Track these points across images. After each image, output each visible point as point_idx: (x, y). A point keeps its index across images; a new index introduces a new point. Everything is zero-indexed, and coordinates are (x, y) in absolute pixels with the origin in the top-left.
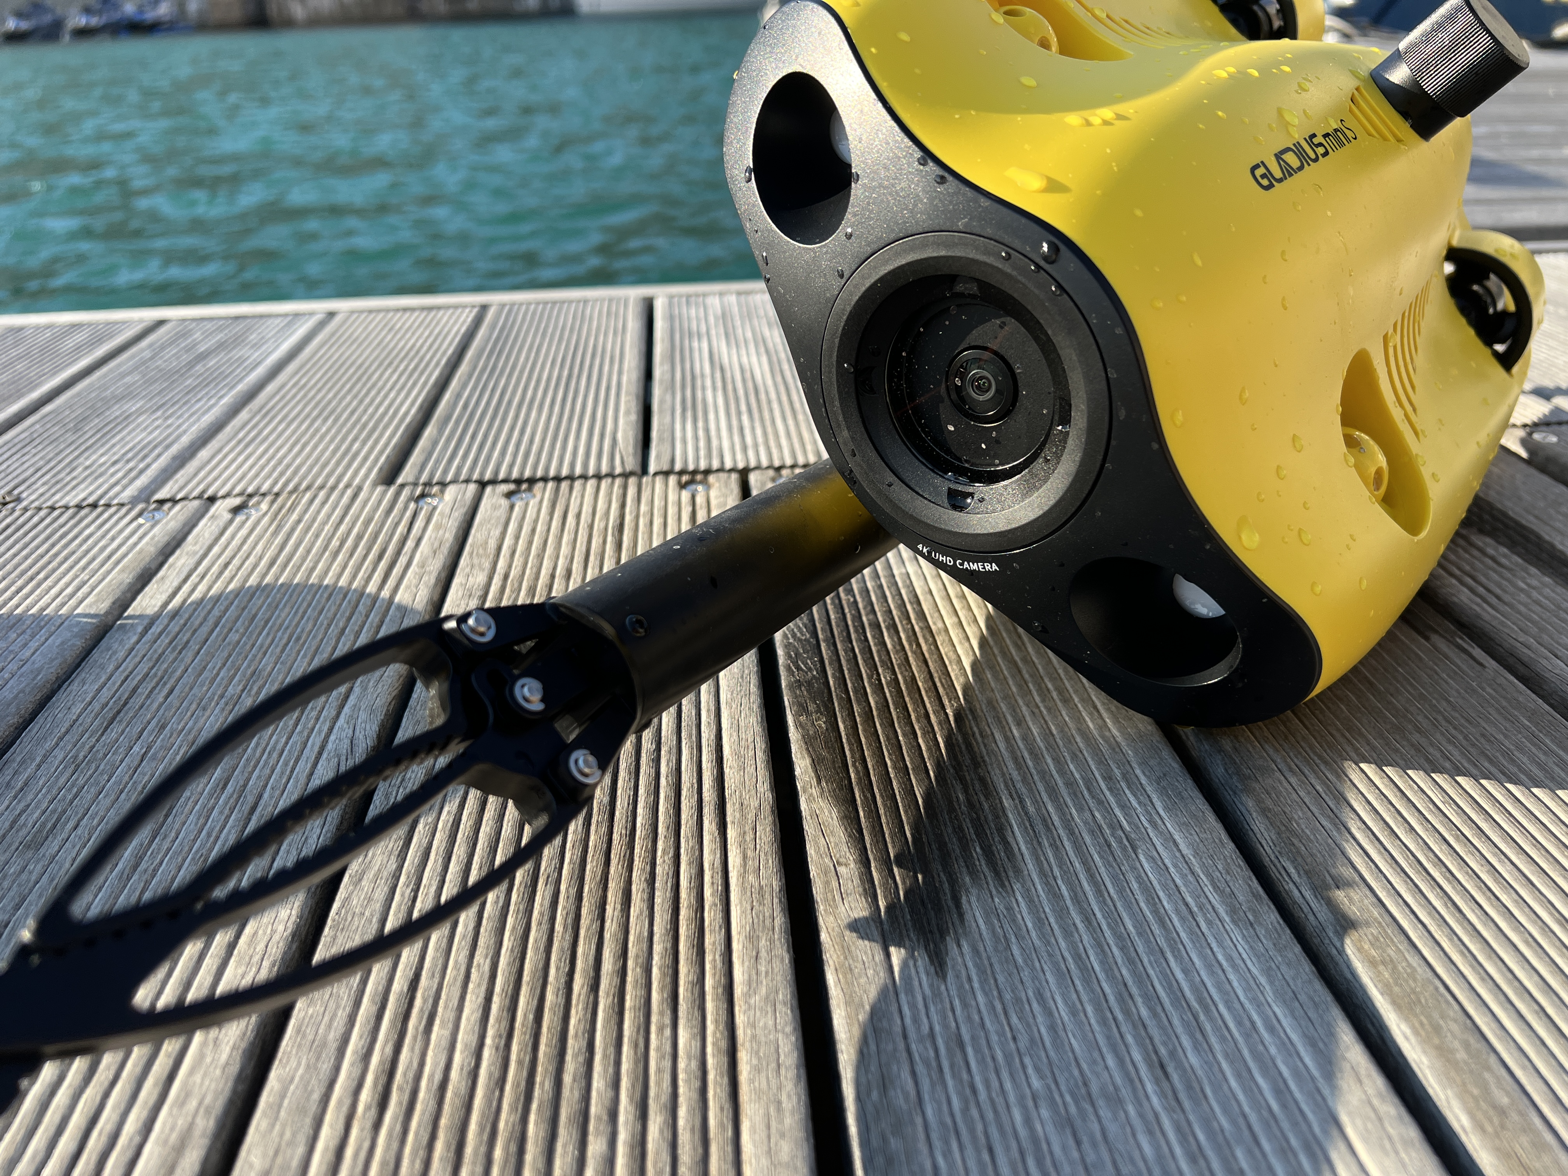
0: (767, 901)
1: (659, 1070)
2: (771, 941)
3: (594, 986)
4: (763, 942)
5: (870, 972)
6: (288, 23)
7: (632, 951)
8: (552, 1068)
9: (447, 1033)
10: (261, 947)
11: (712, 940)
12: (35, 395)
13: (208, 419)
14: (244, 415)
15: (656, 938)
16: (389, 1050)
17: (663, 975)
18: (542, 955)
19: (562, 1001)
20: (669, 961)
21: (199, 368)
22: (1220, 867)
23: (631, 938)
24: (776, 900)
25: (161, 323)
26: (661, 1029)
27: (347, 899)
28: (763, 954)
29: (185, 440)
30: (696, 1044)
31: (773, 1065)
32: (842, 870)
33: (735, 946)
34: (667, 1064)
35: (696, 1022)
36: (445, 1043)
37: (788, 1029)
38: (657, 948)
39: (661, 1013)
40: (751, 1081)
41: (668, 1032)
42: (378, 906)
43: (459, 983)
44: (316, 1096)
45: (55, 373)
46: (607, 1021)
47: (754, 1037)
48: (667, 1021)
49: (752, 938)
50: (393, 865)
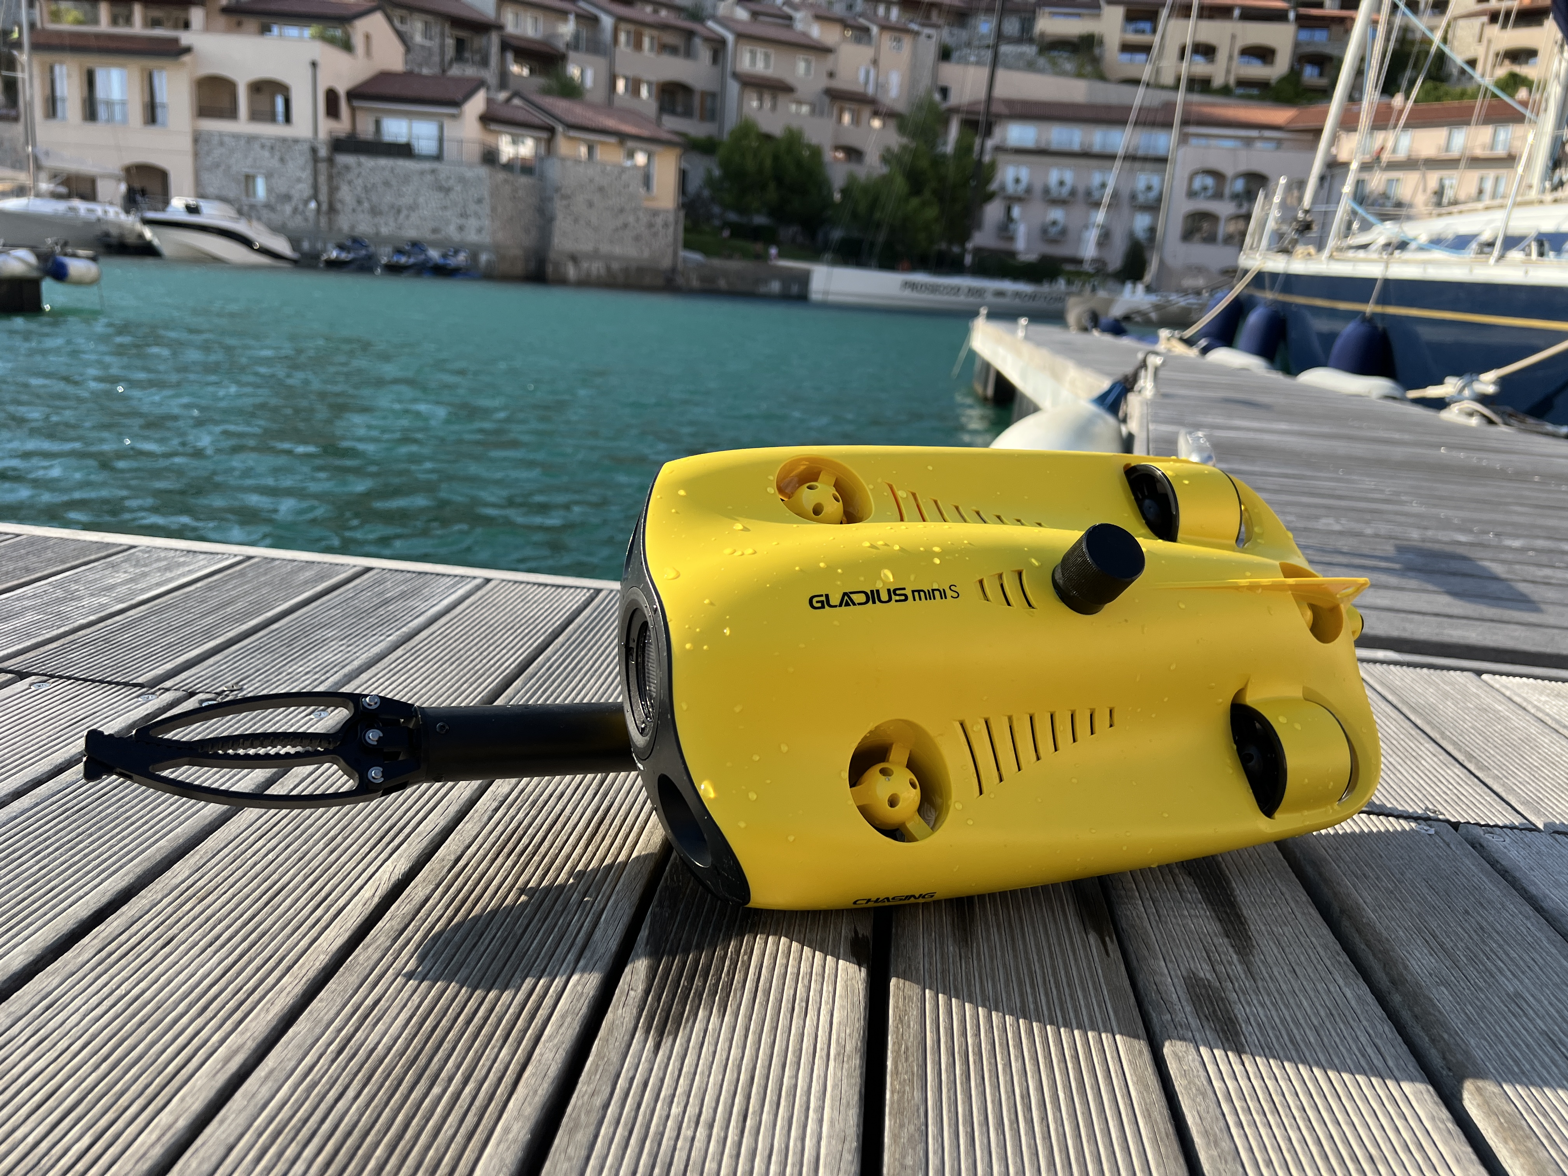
0: (582, 1001)
1: (483, 1065)
2: (573, 1020)
3: (469, 1022)
4: (569, 1019)
5: (617, 1044)
6: (562, 281)
7: (497, 1008)
8: (430, 1053)
9: (384, 1028)
10: (304, 971)
11: (542, 1013)
12: (269, 614)
13: (376, 650)
14: (399, 652)
15: (512, 1006)
16: (352, 1029)
17: (507, 1023)
18: (448, 1002)
19: (449, 1024)
20: (514, 1018)
21: (381, 611)
22: (848, 1031)
23: (499, 1003)
24: (587, 1001)
25: (368, 570)
26: (493, 1048)
27: (358, 956)
28: (566, 1024)
29: (356, 664)
30: (508, 1058)
31: (543, 1074)
32: (632, 993)
33: (553, 1018)
34: (488, 1064)
35: (513, 1048)
36: (381, 1031)
37: (559, 1061)
38: (511, 1011)
39: (497, 1041)
40: (528, 1078)
41: (496, 1050)
42: (372, 962)
43: (400, 1007)
44: (309, 1042)
45: (285, 600)
46: (468, 1038)
47: (539, 1061)
48: (499, 1045)
49: (563, 1017)
50: (388, 943)
